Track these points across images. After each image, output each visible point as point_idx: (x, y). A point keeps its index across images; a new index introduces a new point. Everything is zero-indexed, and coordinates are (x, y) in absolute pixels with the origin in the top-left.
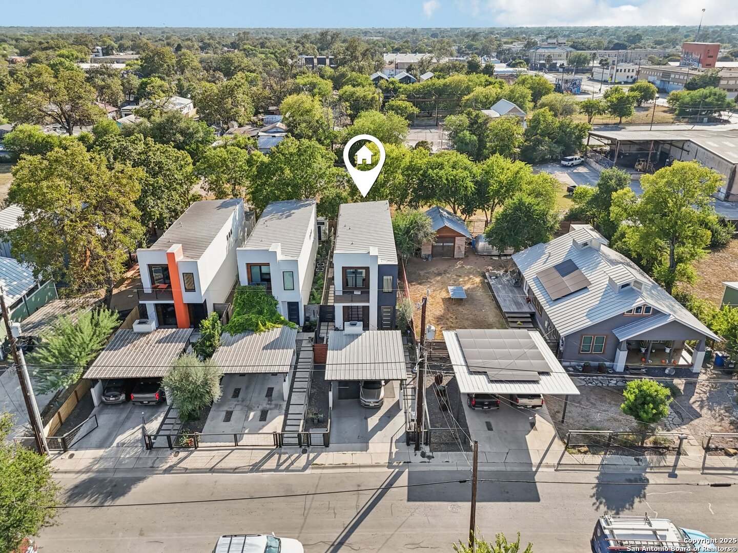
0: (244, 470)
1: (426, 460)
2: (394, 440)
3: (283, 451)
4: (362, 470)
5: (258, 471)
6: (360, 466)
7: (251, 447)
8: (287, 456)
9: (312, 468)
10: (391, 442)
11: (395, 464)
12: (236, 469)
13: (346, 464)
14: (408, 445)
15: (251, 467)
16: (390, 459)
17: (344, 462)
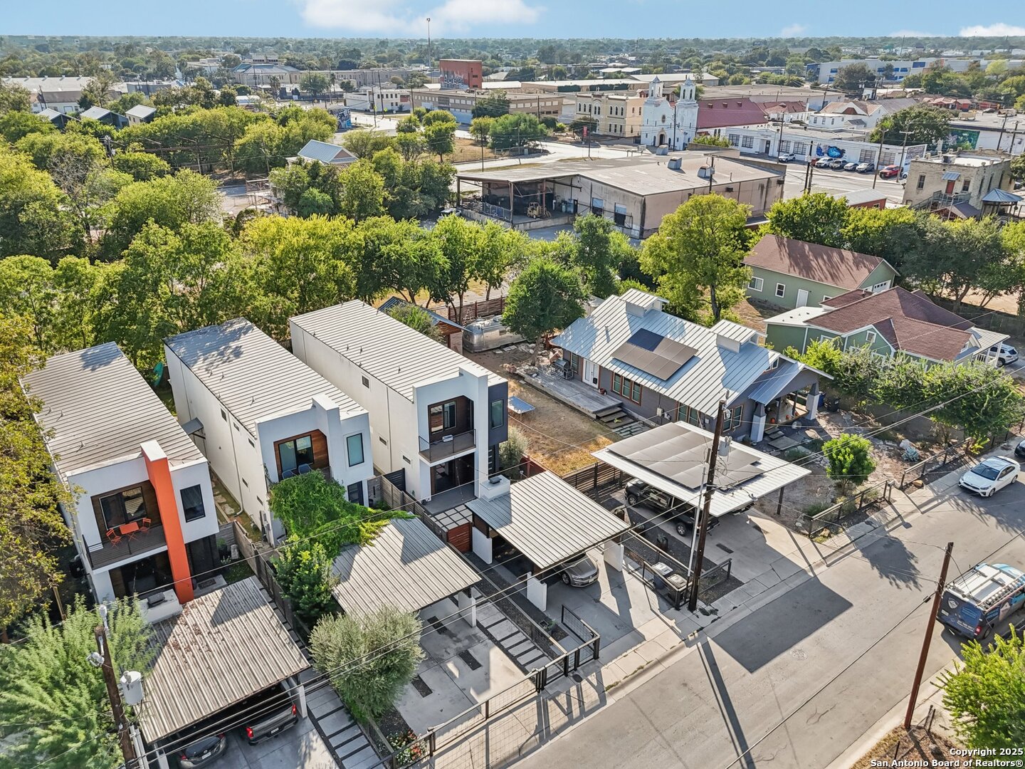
0: (533, 746)
1: (713, 617)
2: (658, 612)
3: (551, 692)
4: (666, 664)
5: (550, 736)
6: (659, 662)
7: (506, 710)
8: (564, 695)
9: (611, 694)
10: (658, 616)
11: (691, 638)
12: (520, 750)
13: (641, 668)
15: (537, 736)
16: (679, 635)
17: (638, 666)
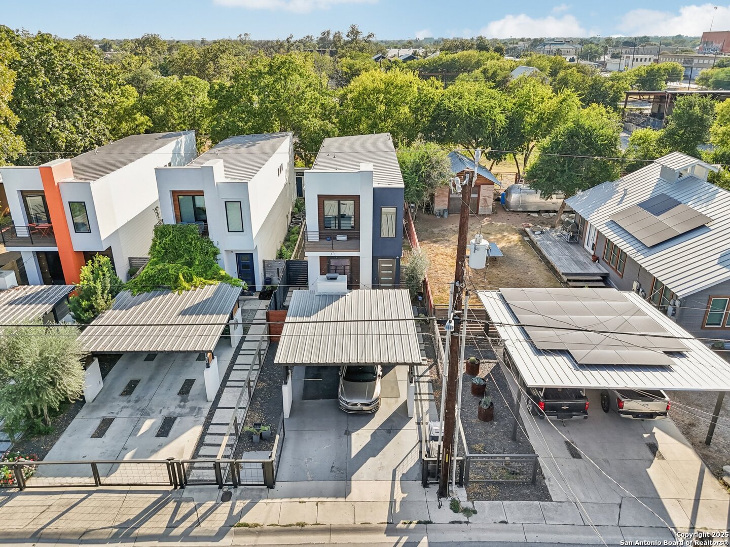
0: (101, 537)
1: (461, 517)
2: (398, 476)
3: (186, 494)
4: (335, 538)
5: (127, 538)
6: (330, 530)
7: (127, 488)
8: (192, 505)
9: (236, 534)
10: (394, 480)
11: (400, 526)
12: (84, 533)
13: (302, 525)
14: (425, 485)
15: (115, 530)
16: (391, 514)
17: (300, 520)
